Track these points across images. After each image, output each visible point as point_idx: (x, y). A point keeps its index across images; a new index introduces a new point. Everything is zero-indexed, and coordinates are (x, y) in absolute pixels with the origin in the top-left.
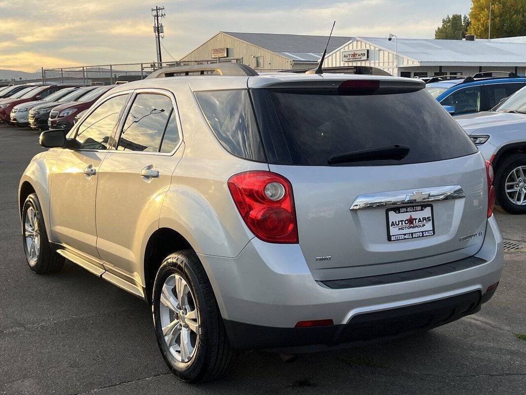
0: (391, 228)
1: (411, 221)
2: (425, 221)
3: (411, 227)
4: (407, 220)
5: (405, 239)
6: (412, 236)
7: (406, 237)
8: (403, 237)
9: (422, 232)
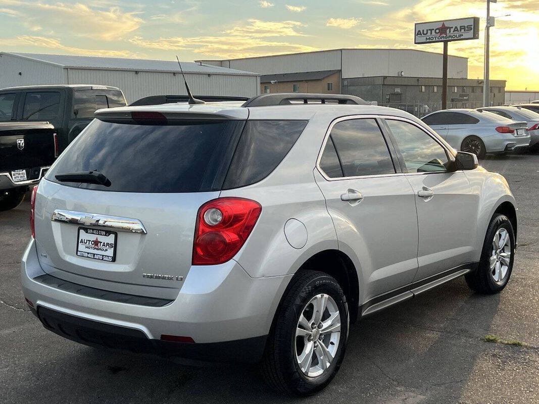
0: (79, 243)
1: (96, 243)
2: (108, 246)
3: (95, 248)
4: (93, 241)
5: (88, 257)
6: (94, 256)
7: (89, 255)
8: (86, 255)
9: (103, 256)
